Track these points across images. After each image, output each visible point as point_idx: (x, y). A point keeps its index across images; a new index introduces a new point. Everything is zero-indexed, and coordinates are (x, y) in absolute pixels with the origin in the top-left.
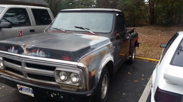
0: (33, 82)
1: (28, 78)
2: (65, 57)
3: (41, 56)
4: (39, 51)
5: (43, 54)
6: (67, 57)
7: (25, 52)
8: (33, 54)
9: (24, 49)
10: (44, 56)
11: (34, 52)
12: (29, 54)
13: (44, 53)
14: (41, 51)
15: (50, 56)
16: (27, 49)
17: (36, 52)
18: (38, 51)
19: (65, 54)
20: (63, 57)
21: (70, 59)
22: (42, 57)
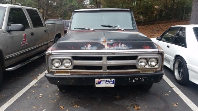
0: (112, 73)
1: (108, 71)
2: (145, 46)
3: (123, 49)
4: (121, 45)
5: (125, 47)
6: (147, 46)
7: (106, 47)
8: (115, 47)
9: (105, 45)
10: (126, 48)
11: (116, 46)
12: (111, 49)
13: (126, 45)
14: (122, 45)
15: (132, 47)
16: (108, 44)
17: (118, 46)
18: (119, 45)
19: (145, 44)
20: (144, 46)
21: (150, 48)
22: (125, 49)
